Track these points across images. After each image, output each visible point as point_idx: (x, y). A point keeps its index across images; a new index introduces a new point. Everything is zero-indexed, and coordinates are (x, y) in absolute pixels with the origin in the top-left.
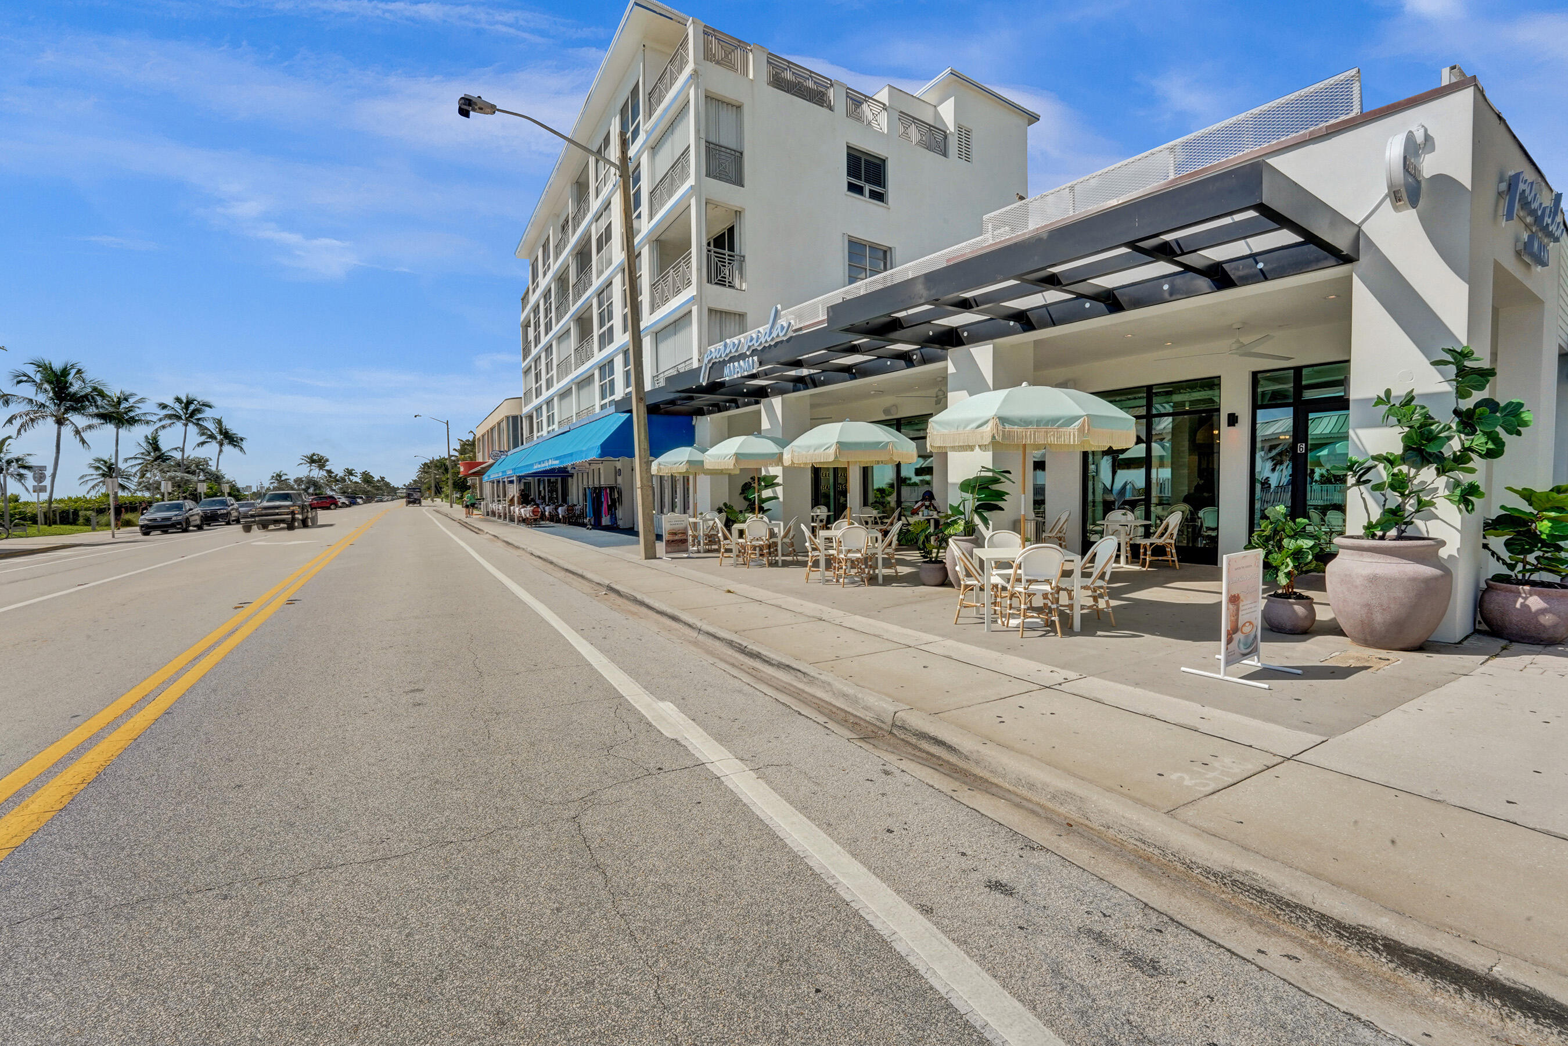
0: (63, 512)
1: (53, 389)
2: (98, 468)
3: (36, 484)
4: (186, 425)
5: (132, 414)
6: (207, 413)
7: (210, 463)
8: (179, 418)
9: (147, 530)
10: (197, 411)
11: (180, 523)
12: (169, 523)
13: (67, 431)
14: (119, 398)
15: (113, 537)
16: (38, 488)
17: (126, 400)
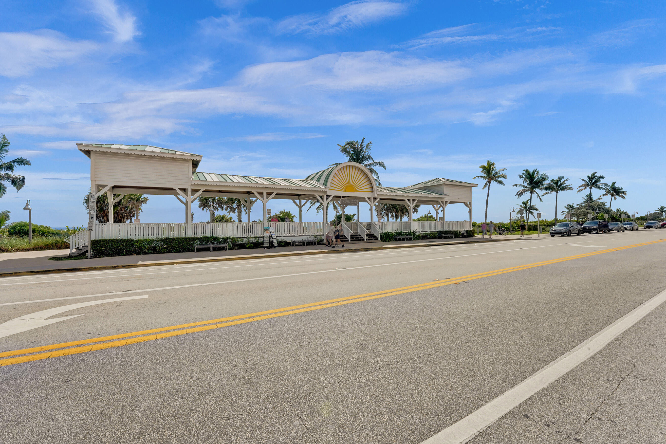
0: (535, 226)
1: (529, 181)
2: (568, 208)
3: (521, 216)
4: (591, 188)
5: (563, 186)
6: (603, 181)
7: (606, 204)
8: (588, 185)
9: (553, 234)
10: (596, 182)
11: (566, 232)
12: (561, 232)
13: (534, 195)
14: (557, 180)
15: (539, 236)
16: (521, 217)
17: (560, 181)
